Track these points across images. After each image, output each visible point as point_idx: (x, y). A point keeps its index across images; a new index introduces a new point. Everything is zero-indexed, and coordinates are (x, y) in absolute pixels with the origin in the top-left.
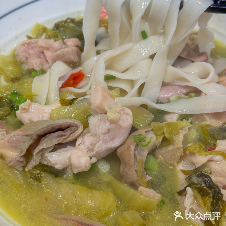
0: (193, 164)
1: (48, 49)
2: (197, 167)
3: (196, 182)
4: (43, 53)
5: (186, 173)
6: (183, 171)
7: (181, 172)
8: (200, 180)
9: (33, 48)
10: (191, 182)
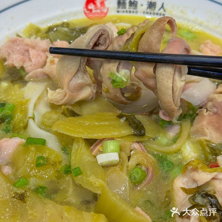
0: (195, 181)
1: (34, 47)
2: (199, 185)
3: (201, 203)
4: (28, 51)
5: (187, 191)
6: (184, 189)
7: (181, 191)
8: (206, 201)
9: (18, 45)
10: (195, 203)
